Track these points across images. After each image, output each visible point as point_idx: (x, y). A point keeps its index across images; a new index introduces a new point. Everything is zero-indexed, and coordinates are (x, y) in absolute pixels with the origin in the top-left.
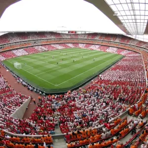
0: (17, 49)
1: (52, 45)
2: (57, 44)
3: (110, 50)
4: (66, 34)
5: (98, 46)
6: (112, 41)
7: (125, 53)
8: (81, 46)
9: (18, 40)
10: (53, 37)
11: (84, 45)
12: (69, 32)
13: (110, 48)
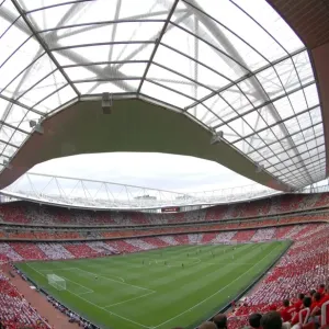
0: (48, 242)
1: (128, 242)
2: (138, 238)
3: (259, 237)
4: (156, 215)
5: (231, 235)
6: (261, 214)
7: (293, 234)
8: (192, 239)
9: (51, 223)
10: (128, 223)
11: (201, 236)
12: (163, 209)
13: (260, 231)
